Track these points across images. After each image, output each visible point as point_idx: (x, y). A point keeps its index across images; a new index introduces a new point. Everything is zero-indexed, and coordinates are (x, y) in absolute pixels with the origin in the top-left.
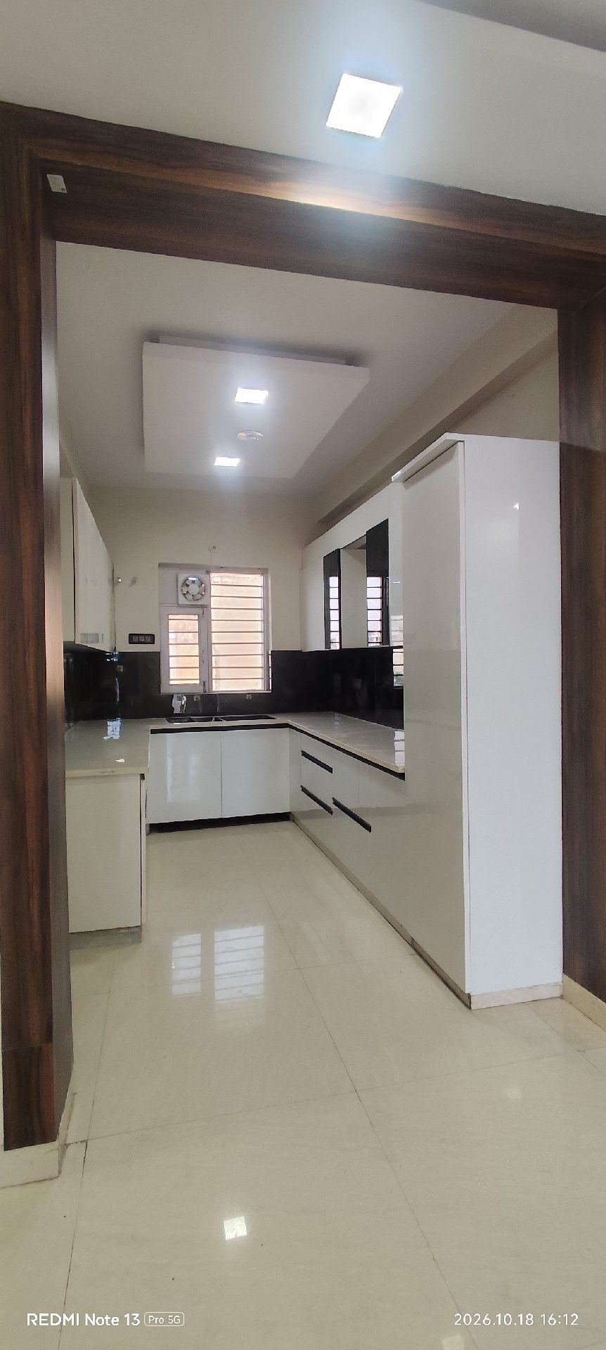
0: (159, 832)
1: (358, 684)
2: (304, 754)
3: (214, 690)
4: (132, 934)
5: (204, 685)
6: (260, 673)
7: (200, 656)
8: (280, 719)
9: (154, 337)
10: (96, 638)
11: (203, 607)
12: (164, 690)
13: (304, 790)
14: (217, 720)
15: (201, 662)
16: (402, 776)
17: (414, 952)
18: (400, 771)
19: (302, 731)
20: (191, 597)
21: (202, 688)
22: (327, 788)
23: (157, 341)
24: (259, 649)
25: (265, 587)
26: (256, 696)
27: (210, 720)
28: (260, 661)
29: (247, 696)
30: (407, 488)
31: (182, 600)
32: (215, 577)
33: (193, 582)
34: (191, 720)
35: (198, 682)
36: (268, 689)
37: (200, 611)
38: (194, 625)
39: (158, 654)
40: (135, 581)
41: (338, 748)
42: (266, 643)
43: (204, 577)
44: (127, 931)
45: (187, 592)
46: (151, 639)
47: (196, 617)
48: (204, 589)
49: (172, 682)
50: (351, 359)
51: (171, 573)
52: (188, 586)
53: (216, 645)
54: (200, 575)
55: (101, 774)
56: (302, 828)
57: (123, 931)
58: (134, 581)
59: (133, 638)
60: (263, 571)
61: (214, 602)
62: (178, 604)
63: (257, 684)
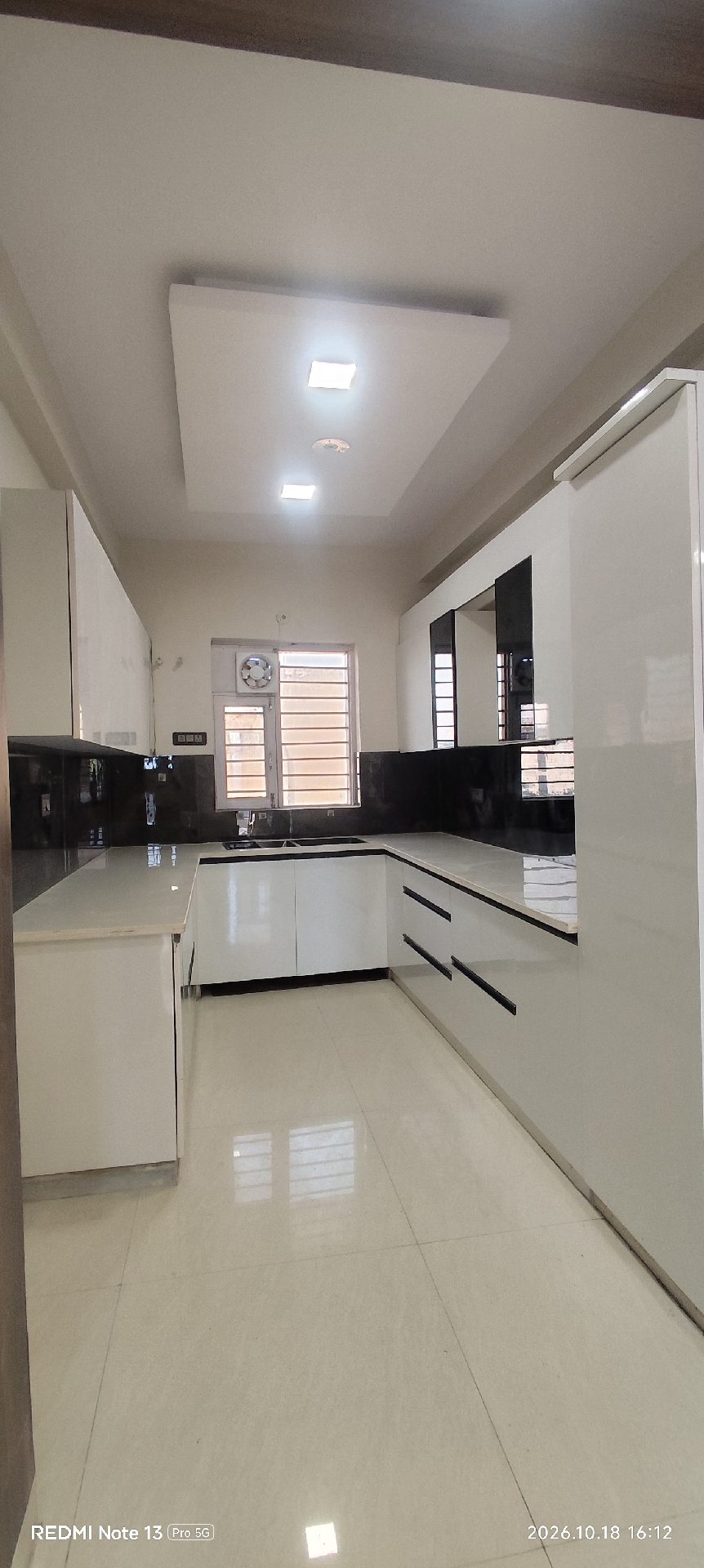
0: (214, 995)
1: (478, 795)
2: (408, 892)
3: (286, 803)
4: (167, 1172)
5: (273, 798)
6: (345, 782)
7: (266, 760)
8: (373, 843)
9: (187, 275)
10: (130, 737)
11: (269, 695)
12: (221, 805)
13: (408, 941)
14: (289, 844)
15: (268, 768)
16: (573, 938)
17: (596, 1215)
18: (570, 930)
19: (406, 861)
20: (254, 684)
21: (269, 801)
22: (443, 942)
23: (192, 283)
24: (344, 750)
25: (350, 669)
26: (340, 812)
27: (279, 845)
28: (345, 766)
29: (329, 812)
30: (577, 488)
31: (243, 688)
32: (284, 657)
33: (257, 663)
34: (255, 846)
35: (264, 795)
36: (356, 803)
37: (266, 701)
38: (259, 722)
39: (212, 757)
40: (182, 663)
41: (458, 886)
42: (352, 742)
43: (269, 656)
44: (154, 1168)
45: (249, 677)
46: (201, 739)
47: (260, 710)
48: (271, 671)
49: (230, 795)
50: (481, 306)
51: (228, 651)
52: (249, 668)
53: (287, 746)
54: (265, 655)
55: (115, 935)
56: (404, 990)
57: (150, 1168)
58: (179, 663)
59: (178, 739)
60: (347, 648)
61: (284, 690)
62: (236, 692)
63: (341, 797)
